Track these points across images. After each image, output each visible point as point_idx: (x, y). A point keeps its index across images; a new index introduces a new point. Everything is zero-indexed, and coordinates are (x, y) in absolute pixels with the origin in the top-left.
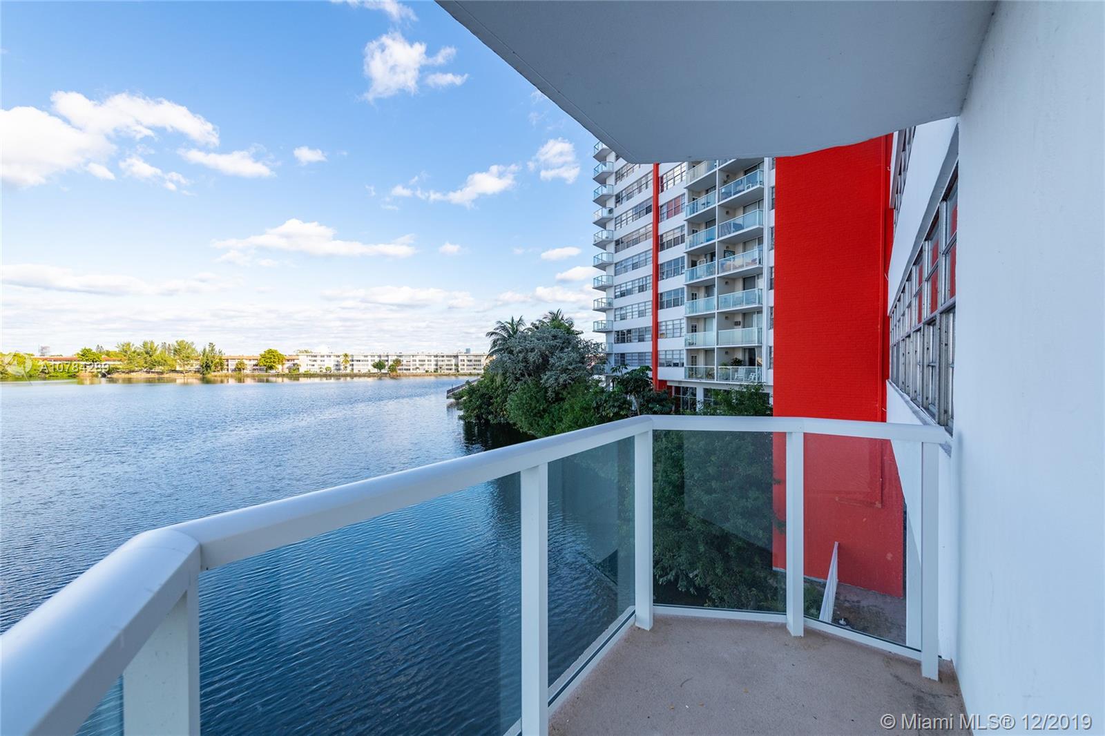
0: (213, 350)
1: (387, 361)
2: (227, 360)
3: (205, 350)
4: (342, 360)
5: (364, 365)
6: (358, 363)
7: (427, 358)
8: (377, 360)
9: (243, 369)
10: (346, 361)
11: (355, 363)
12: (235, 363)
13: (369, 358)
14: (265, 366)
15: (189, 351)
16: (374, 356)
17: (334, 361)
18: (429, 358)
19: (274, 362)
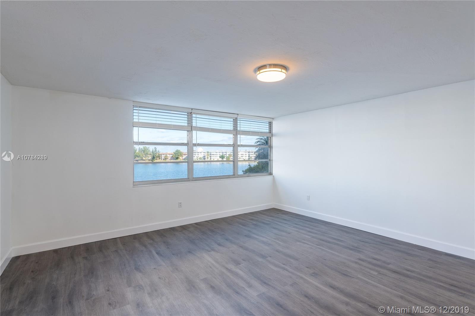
0: (156, 150)
1: (226, 155)
2: (161, 155)
3: (153, 150)
4: (206, 154)
5: (215, 157)
6: (213, 156)
7: (244, 153)
8: (221, 154)
9: (167, 159)
10: (208, 155)
11: (212, 156)
12: (164, 156)
13: (218, 153)
14: (175, 157)
15: (148, 151)
16: (220, 152)
17: (203, 155)
18: (246, 153)
19: (179, 156)
